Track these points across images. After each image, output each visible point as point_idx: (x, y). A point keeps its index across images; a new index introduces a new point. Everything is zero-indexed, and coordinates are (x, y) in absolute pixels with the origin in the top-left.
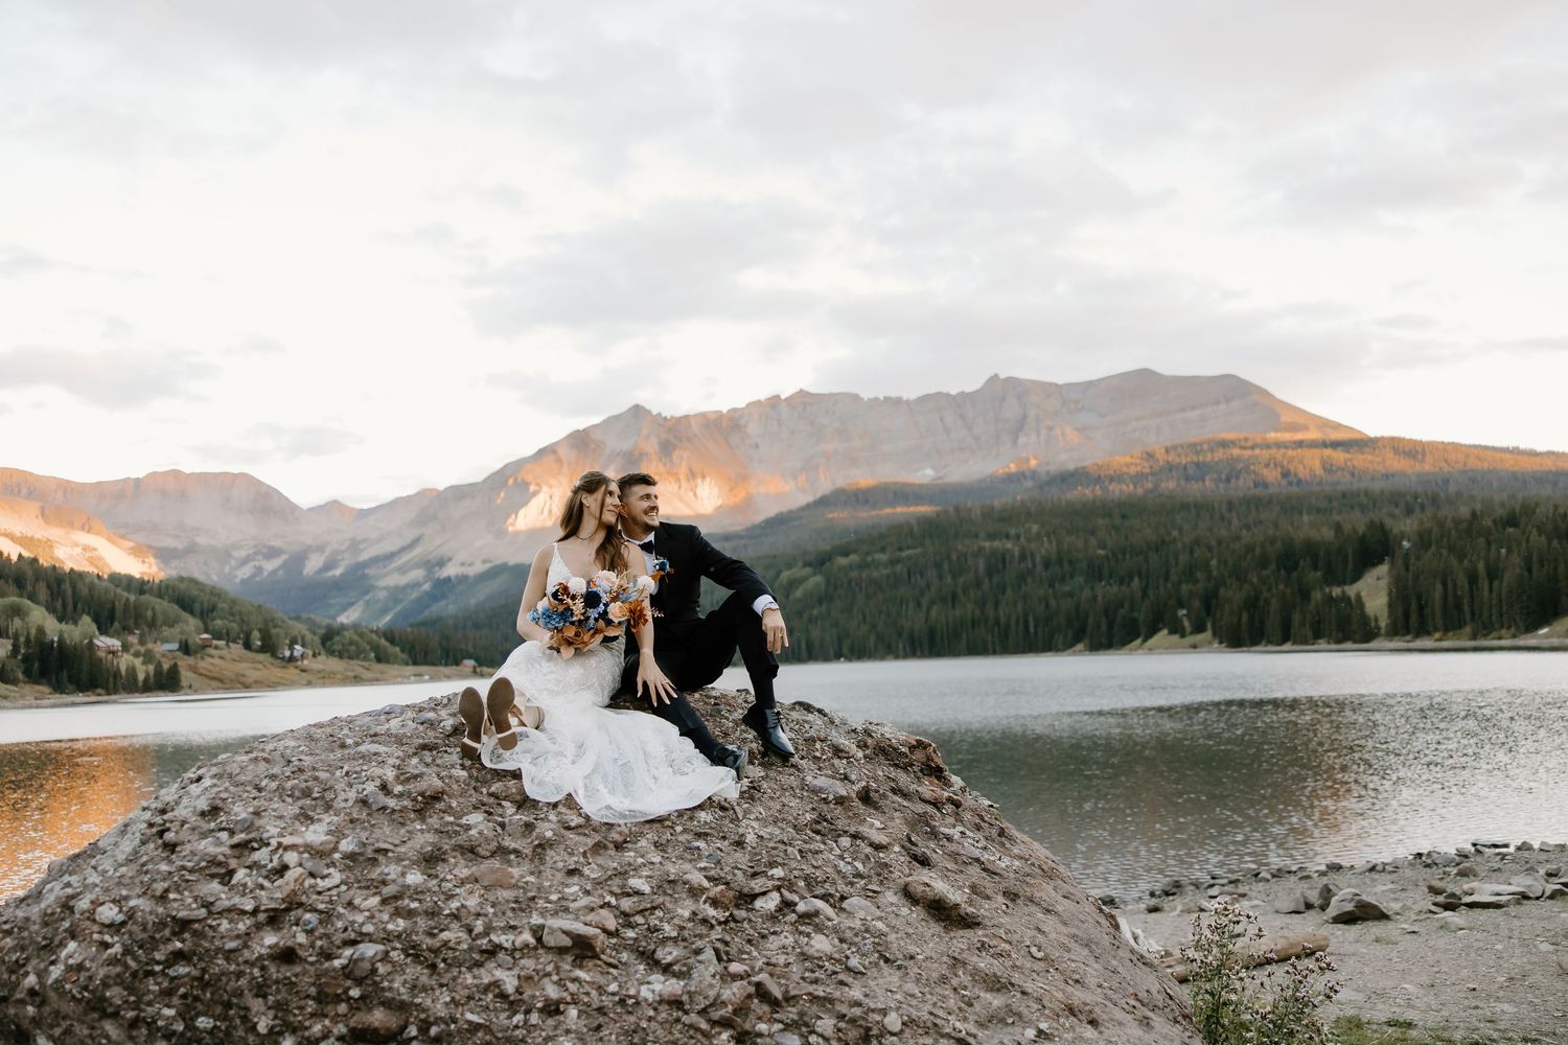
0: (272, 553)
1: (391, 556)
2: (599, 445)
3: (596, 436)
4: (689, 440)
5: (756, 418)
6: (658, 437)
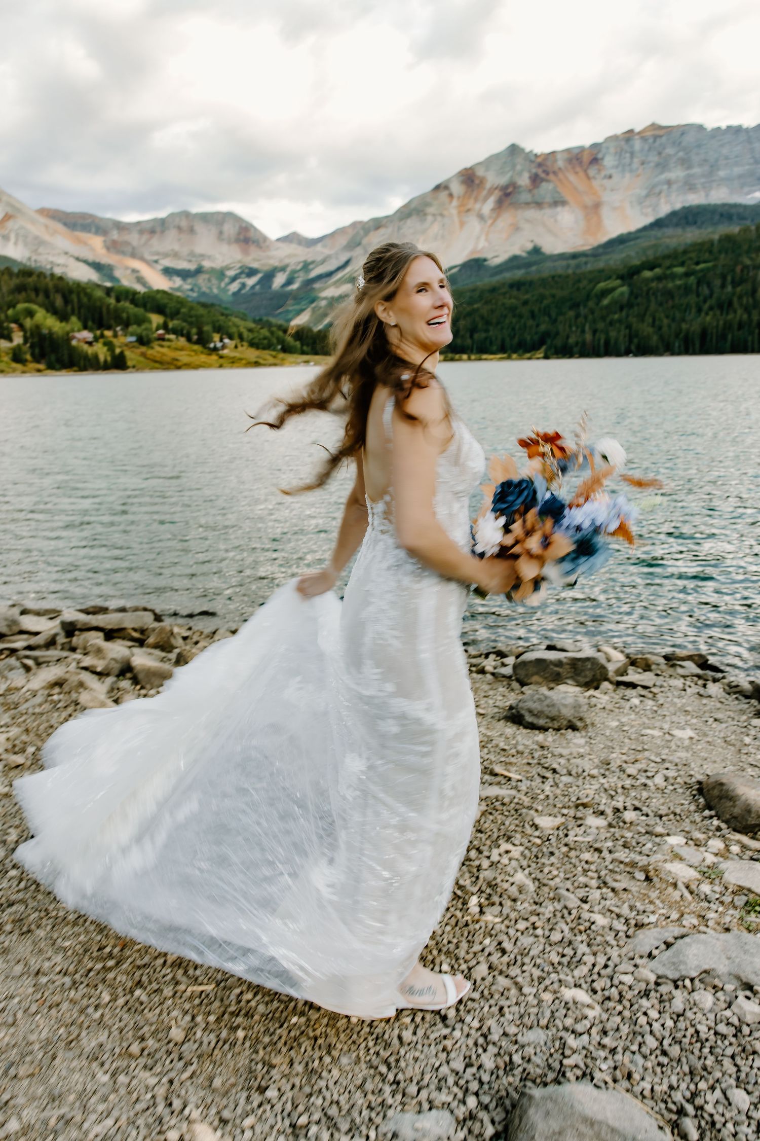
0: (252, 272)
1: (330, 274)
2: (482, 181)
3: (480, 172)
4: (555, 173)
5: (612, 150)
6: (530, 171)
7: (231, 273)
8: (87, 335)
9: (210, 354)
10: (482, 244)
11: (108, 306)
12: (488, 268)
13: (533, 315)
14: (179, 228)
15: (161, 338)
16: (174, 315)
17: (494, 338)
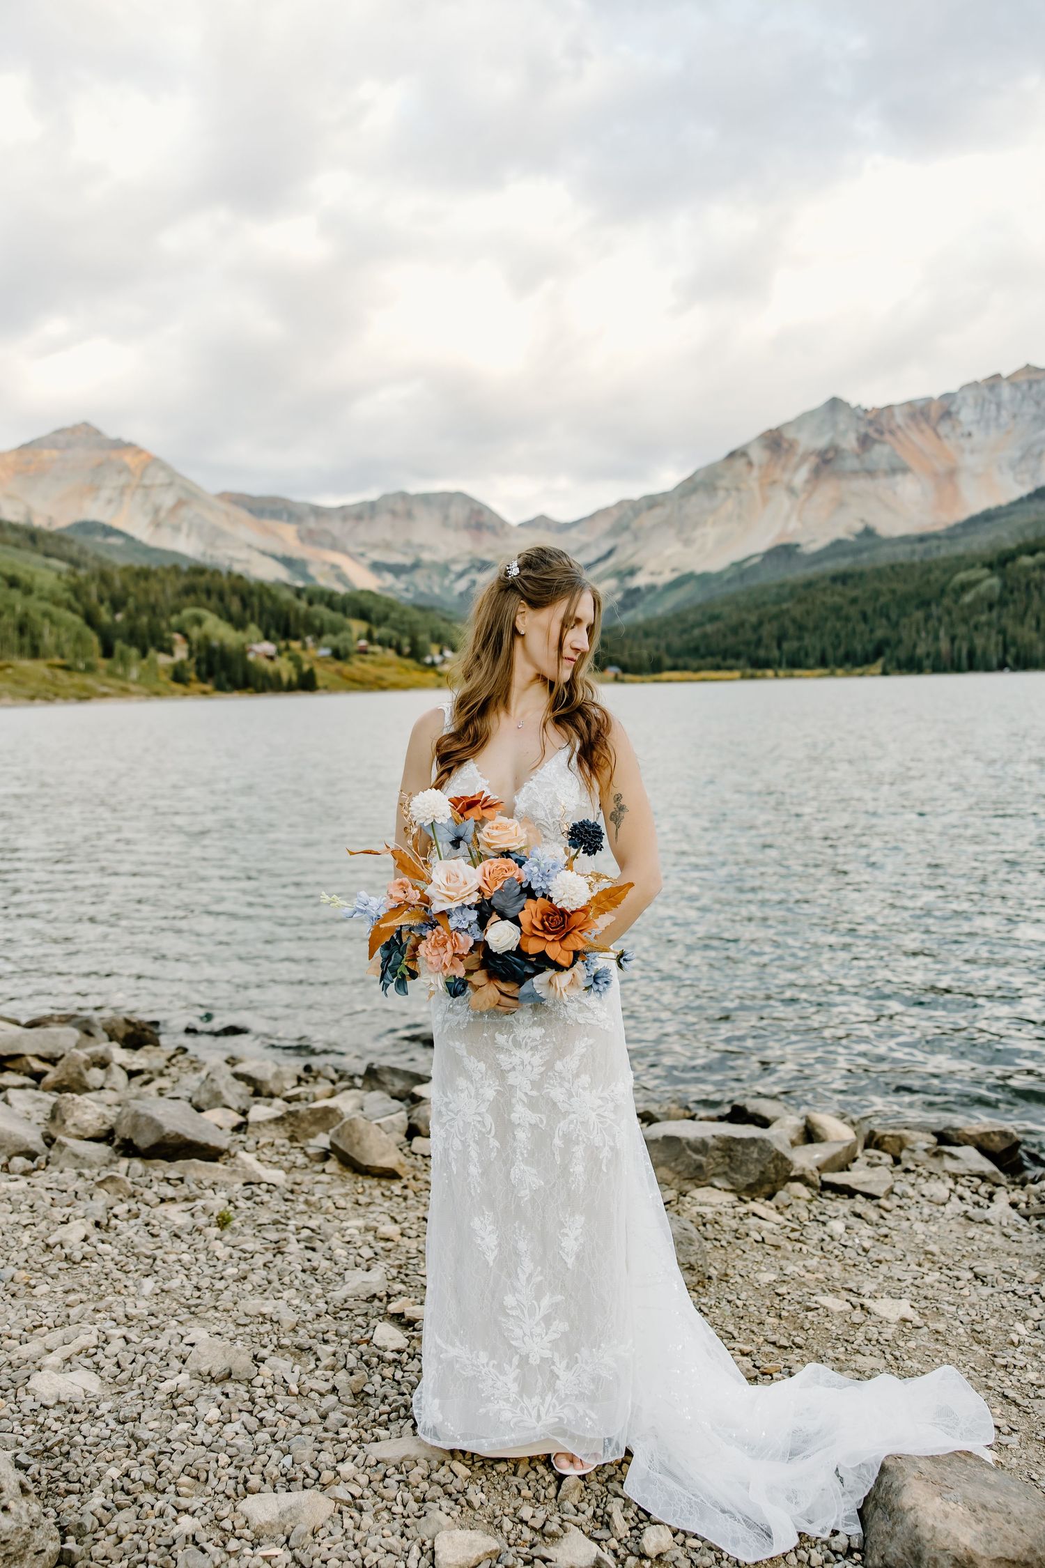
0: (483, 566)
2: (792, 445)
3: (789, 434)
4: (892, 432)
5: (970, 401)
6: (857, 431)
7: (458, 568)
8: (268, 647)
9: (425, 671)
10: (793, 524)
11: (297, 612)
12: (801, 557)
13: (865, 617)
14: (394, 513)
15: (363, 651)
16: (382, 620)
17: (810, 649)
